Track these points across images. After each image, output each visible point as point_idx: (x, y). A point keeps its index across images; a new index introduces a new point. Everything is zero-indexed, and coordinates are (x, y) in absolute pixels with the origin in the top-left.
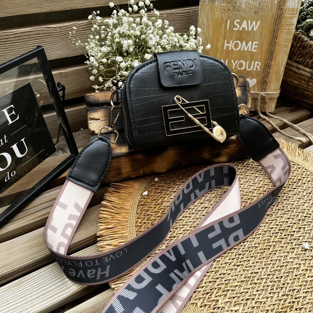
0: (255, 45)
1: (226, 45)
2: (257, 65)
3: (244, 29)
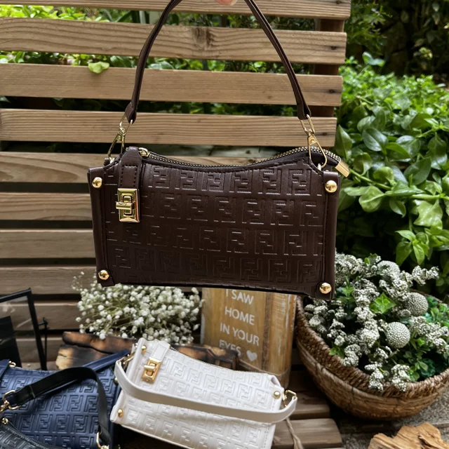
0: (252, 318)
1: (226, 311)
2: (255, 340)
3: (240, 300)
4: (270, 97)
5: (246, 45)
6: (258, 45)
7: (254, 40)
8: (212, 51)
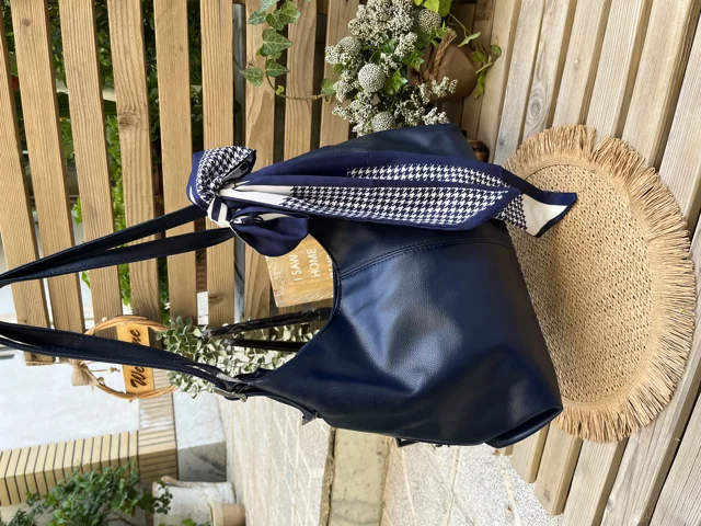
4: (181, 49)
5: (131, 74)
6: (128, 61)
7: (124, 65)
8: (140, 111)
